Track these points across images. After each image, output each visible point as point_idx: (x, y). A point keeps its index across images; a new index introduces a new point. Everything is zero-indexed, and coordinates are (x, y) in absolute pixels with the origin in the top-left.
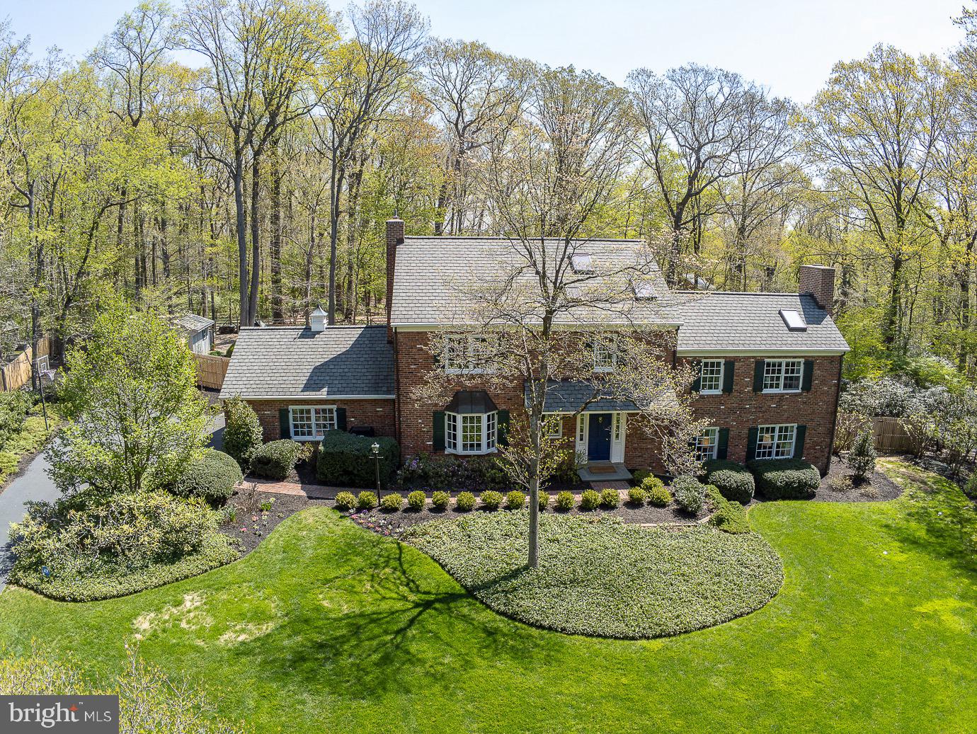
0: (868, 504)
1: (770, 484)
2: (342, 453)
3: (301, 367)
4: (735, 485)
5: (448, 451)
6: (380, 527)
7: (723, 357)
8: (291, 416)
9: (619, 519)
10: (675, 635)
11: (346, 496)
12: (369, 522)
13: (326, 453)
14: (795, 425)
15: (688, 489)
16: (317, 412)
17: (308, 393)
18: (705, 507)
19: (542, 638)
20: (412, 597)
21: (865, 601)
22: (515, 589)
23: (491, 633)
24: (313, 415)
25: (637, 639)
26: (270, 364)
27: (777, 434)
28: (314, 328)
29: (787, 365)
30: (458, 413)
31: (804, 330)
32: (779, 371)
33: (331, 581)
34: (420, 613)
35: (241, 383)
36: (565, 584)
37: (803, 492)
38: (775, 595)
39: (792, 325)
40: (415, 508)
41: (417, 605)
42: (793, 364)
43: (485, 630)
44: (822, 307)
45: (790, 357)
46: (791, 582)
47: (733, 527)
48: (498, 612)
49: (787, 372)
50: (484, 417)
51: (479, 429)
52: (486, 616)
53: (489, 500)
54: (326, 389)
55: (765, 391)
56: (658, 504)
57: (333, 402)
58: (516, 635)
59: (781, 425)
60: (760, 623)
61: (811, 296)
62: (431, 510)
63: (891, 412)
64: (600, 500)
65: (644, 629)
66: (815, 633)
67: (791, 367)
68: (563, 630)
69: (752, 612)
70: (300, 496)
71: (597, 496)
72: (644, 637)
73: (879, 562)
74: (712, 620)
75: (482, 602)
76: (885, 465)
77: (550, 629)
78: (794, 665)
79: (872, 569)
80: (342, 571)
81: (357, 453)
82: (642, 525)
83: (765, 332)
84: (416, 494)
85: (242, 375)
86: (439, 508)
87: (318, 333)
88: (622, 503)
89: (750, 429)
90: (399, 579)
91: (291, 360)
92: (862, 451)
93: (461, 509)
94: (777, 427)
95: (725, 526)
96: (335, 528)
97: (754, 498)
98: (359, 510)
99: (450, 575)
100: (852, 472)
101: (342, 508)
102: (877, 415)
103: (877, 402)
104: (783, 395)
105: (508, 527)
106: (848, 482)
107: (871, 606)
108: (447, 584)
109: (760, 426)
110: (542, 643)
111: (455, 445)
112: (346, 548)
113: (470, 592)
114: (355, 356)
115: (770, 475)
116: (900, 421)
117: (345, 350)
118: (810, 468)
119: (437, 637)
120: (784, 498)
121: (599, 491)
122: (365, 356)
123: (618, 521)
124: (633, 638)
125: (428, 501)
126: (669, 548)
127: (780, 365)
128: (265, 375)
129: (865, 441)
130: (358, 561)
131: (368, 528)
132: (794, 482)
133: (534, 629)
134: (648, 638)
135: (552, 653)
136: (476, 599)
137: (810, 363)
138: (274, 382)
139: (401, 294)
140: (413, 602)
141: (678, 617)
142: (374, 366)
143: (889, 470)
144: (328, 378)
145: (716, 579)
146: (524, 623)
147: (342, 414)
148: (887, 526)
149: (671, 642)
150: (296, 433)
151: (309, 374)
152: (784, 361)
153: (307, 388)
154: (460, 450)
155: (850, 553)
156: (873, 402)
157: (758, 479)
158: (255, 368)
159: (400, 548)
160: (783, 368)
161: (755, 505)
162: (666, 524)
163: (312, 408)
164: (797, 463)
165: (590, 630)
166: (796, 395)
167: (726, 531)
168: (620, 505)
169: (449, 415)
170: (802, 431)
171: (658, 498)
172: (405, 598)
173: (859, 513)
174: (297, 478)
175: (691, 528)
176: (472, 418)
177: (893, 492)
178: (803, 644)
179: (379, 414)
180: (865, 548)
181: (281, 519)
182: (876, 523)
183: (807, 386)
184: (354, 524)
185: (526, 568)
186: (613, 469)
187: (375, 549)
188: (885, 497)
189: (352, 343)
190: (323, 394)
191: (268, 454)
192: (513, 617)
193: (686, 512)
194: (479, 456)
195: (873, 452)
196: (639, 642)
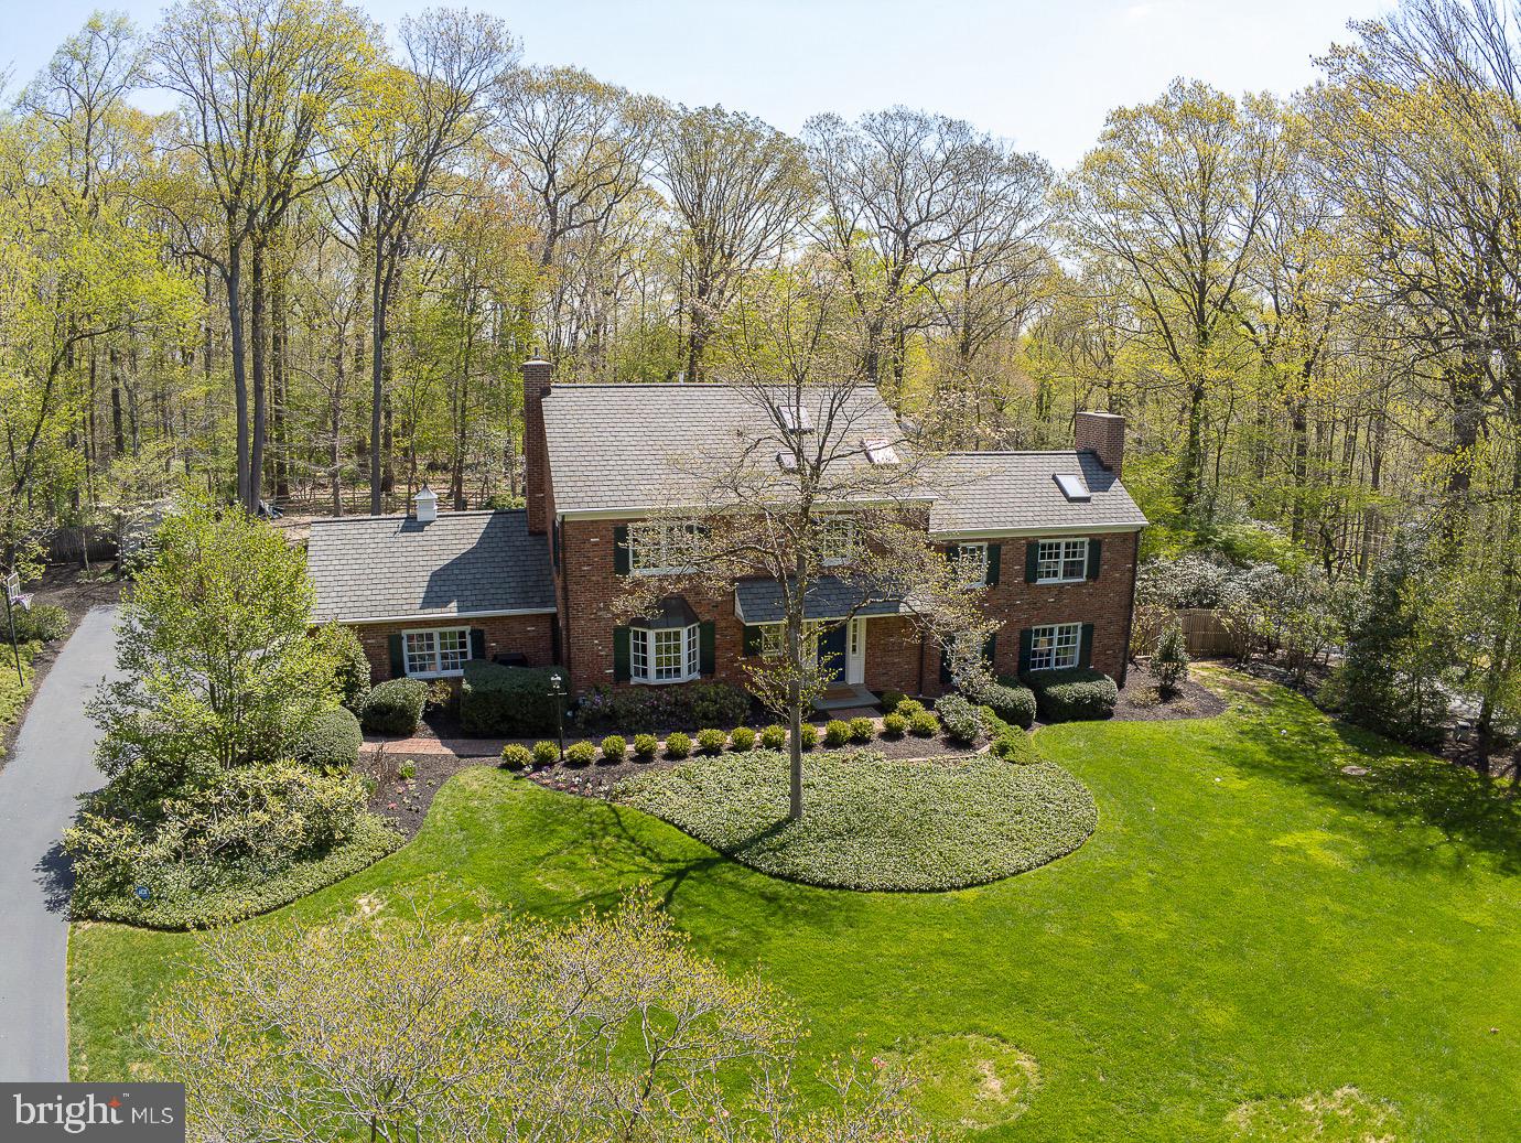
0: (1184, 722)
1: (1055, 700)
2: (500, 691)
3: (413, 574)
4: (1012, 705)
5: (635, 680)
6: (575, 786)
7: (986, 540)
8: (405, 643)
9: (880, 754)
10: (988, 882)
11: (514, 749)
12: (558, 782)
13: (476, 694)
14: (1080, 624)
15: (957, 712)
16: (443, 636)
17: (430, 610)
18: (982, 734)
19: (836, 899)
20: (656, 868)
21: (1205, 835)
22: (783, 846)
23: (772, 899)
24: (437, 642)
25: (945, 891)
26: (367, 571)
27: (1056, 635)
28: (422, 516)
29: (1068, 546)
30: (649, 628)
31: (1087, 500)
32: (1057, 556)
33: (542, 858)
34: (676, 885)
35: (329, 600)
36: (841, 835)
37: (1096, 710)
38: (1092, 833)
39: (1072, 494)
40: (612, 759)
41: (667, 876)
42: (1075, 545)
43: (763, 896)
44: (1108, 469)
45: (1071, 536)
46: (1106, 816)
47: (1021, 756)
48: (771, 875)
49: (1067, 555)
50: (684, 632)
51: (677, 649)
52: (756, 881)
53: (709, 742)
54: (454, 604)
55: (1040, 581)
56: (922, 732)
57: (466, 621)
58: (802, 898)
59: (1061, 625)
60: (1083, 863)
61: (1093, 453)
62: (634, 760)
63: (1200, 603)
64: (850, 733)
65: (951, 878)
66: (1152, 872)
67: (1072, 548)
68: (857, 887)
69: (1070, 853)
70: (446, 756)
71: (845, 727)
72: (953, 887)
73: (1214, 791)
74: (1027, 863)
75: (746, 865)
76: (1199, 672)
77: (841, 887)
78: (1134, 907)
79: (1205, 798)
80: (553, 844)
81: (520, 690)
82: (910, 760)
83: (1038, 504)
84: (612, 741)
85: (328, 589)
86: (644, 757)
87: (428, 523)
88: (876, 735)
89: (1022, 632)
90: (630, 848)
91: (397, 565)
92: (1168, 655)
93: (674, 755)
94: (1056, 627)
95: (1010, 756)
96: (515, 794)
97: (1036, 720)
98: (537, 767)
99: (694, 837)
100: (1156, 683)
101: (513, 766)
102: (1180, 606)
103: (1180, 589)
104: (1063, 586)
105: (746, 773)
106: (1155, 695)
107: (1215, 839)
108: (696, 850)
109: (1034, 628)
110: (838, 903)
111: (645, 672)
112: (543, 818)
113: (728, 855)
114: (486, 555)
115: (1053, 690)
116: (1215, 613)
117: (470, 547)
118: (1104, 678)
119: (709, 910)
120: (1074, 719)
121: (847, 720)
122: (501, 554)
123: (879, 757)
124: (941, 890)
125: (630, 748)
126: (951, 785)
127: (1058, 546)
128: (363, 587)
129: (1172, 641)
130: (566, 831)
131: (559, 789)
132: (1085, 697)
133: (821, 890)
134: (958, 888)
135: (852, 914)
136: (738, 862)
137: (1097, 543)
138: (378, 597)
139: (562, 469)
140: (661, 873)
141: (986, 862)
142: (518, 569)
143: (1204, 678)
144: (454, 588)
145: (1018, 818)
146: (808, 884)
147: (478, 637)
148: (1213, 748)
149: (985, 890)
150: (413, 668)
151: (426, 584)
152: (1063, 542)
153: (428, 602)
154: (652, 679)
155: (1173, 782)
156: (1174, 589)
157: (1039, 695)
158: (346, 578)
159: (614, 810)
160: (1063, 550)
161: (1038, 730)
162: (939, 758)
163: (436, 631)
164: (1084, 673)
165: (889, 885)
166: (1078, 584)
167: (1013, 762)
168: (874, 737)
169: (636, 633)
170: (1088, 631)
171: (922, 725)
172: (647, 870)
173: (1175, 733)
174: (430, 731)
175: (971, 760)
176: (668, 636)
177: (1214, 706)
178: (1140, 883)
179: (531, 634)
180: (1191, 775)
181: (435, 788)
182: (1199, 744)
183: (1094, 573)
184: (537, 787)
185: (789, 820)
186: (851, 692)
187: (581, 815)
188: (1207, 712)
189: (479, 536)
190: (452, 611)
191: (388, 700)
192: (791, 878)
193: (959, 741)
194: (680, 685)
195: (1185, 656)
196: (949, 894)
